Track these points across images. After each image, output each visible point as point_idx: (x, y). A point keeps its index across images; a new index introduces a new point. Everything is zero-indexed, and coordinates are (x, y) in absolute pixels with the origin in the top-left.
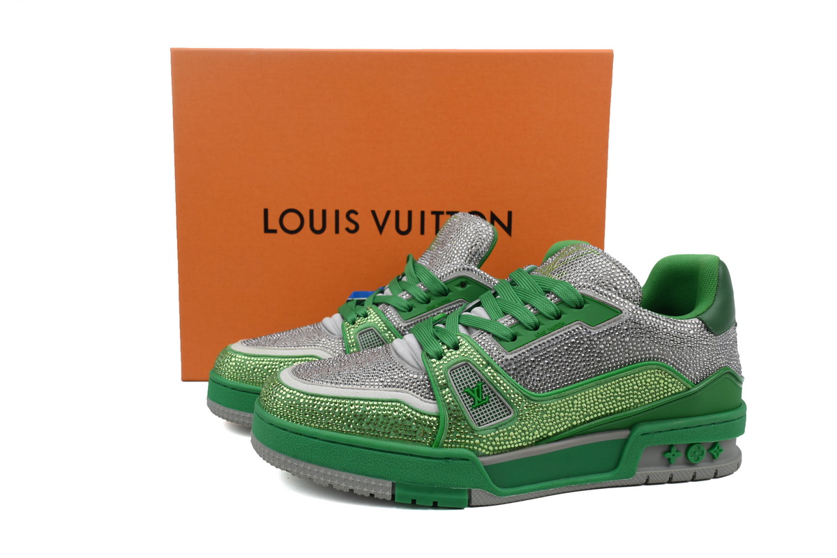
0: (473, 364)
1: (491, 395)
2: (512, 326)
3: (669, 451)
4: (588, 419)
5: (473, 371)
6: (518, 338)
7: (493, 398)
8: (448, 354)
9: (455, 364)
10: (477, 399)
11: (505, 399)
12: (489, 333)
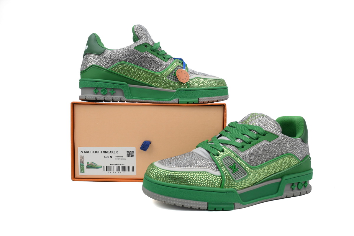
0: (231, 157)
1: (239, 168)
2: (241, 143)
3: (293, 185)
4: (269, 175)
5: (231, 160)
6: (244, 147)
7: (239, 169)
8: (221, 154)
9: (224, 157)
10: (234, 169)
11: (244, 169)
12: (233, 145)
